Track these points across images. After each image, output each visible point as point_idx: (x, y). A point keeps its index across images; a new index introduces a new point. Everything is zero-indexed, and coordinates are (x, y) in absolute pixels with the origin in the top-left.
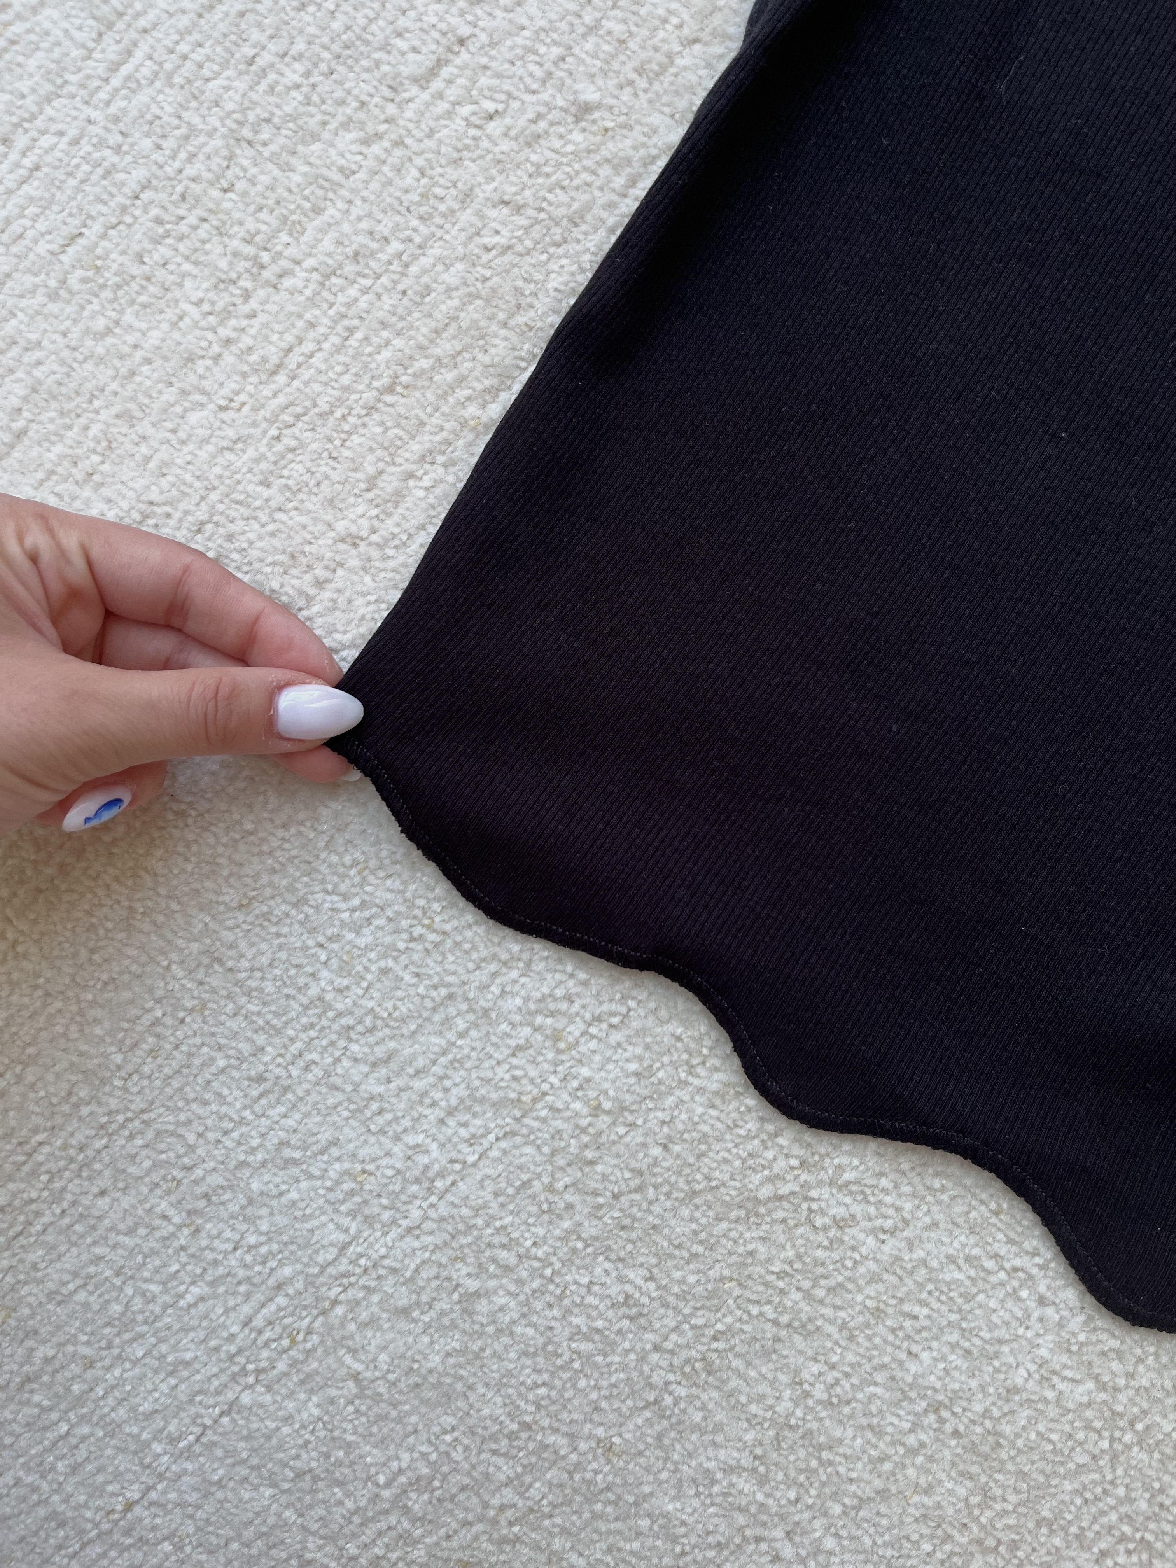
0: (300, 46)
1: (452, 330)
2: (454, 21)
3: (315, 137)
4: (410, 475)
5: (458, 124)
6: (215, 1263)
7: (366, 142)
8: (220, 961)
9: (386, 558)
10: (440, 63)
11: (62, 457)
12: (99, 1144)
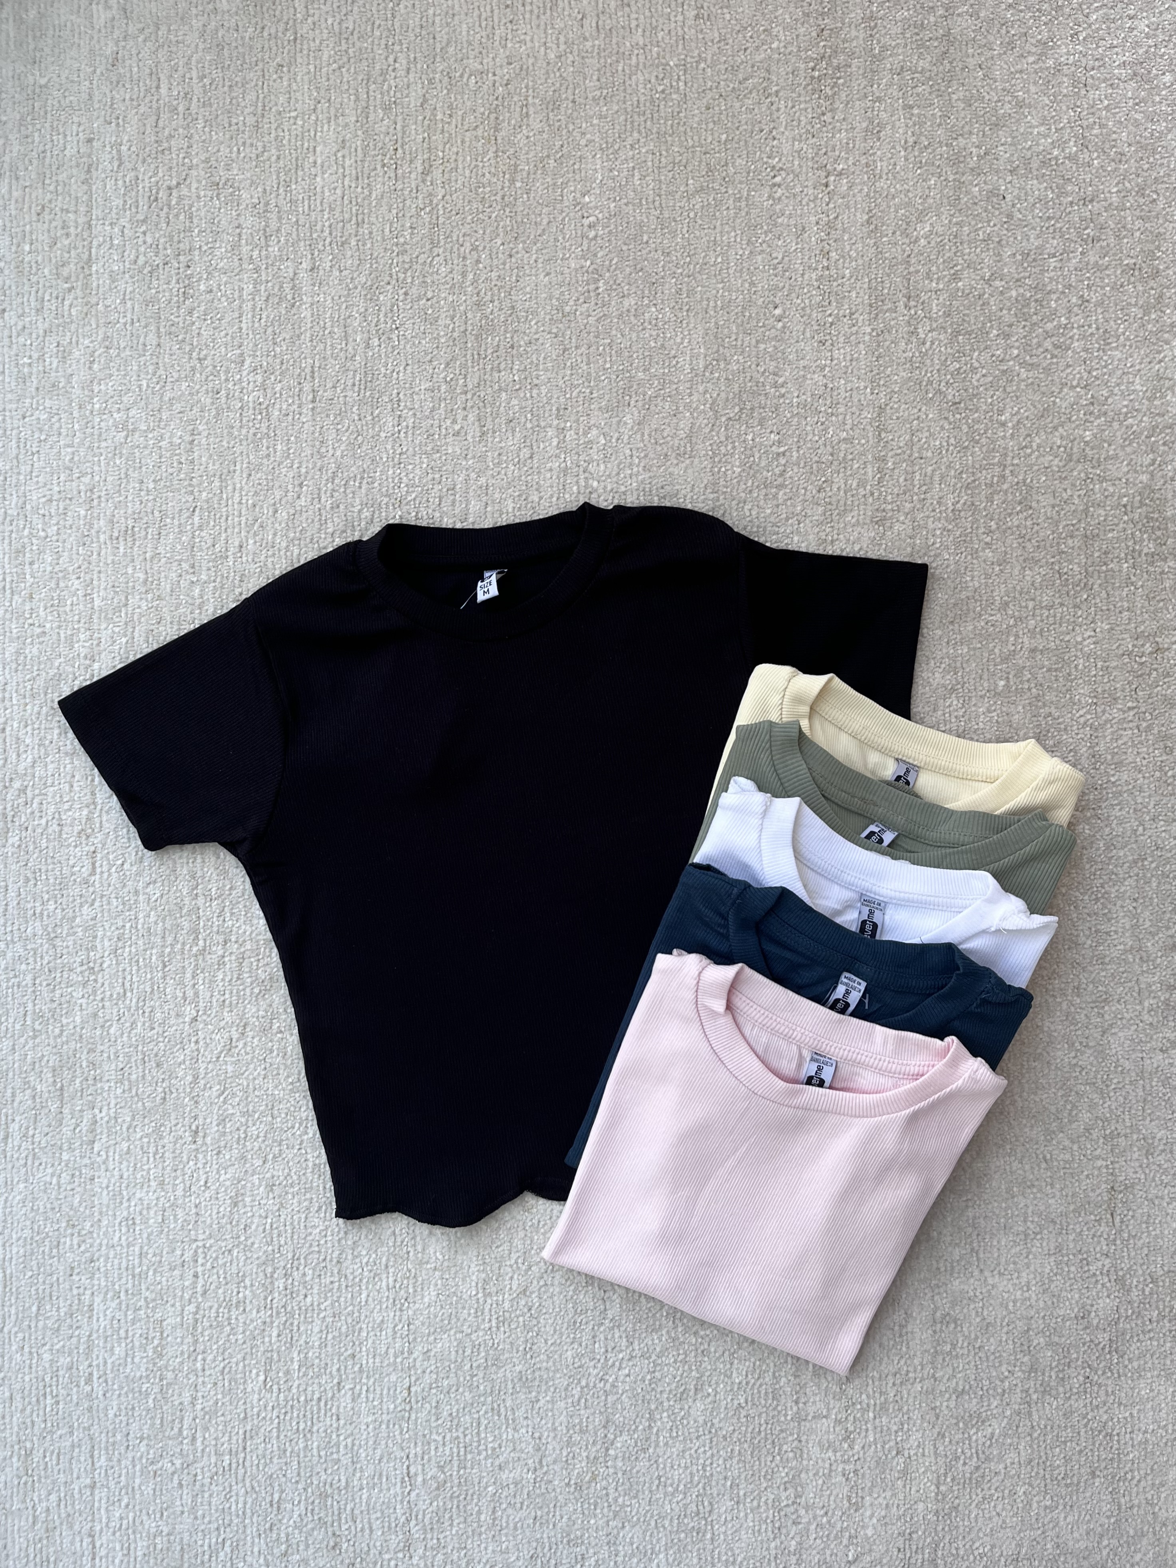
0: (46, 897)
1: (167, 933)
2: (87, 849)
3: (75, 917)
4: (194, 985)
5: (115, 875)
6: (361, 1280)
7: (92, 905)
8: (274, 1185)
9: (209, 1016)
10: (93, 864)
11: (81, 1082)
12: (290, 1281)
